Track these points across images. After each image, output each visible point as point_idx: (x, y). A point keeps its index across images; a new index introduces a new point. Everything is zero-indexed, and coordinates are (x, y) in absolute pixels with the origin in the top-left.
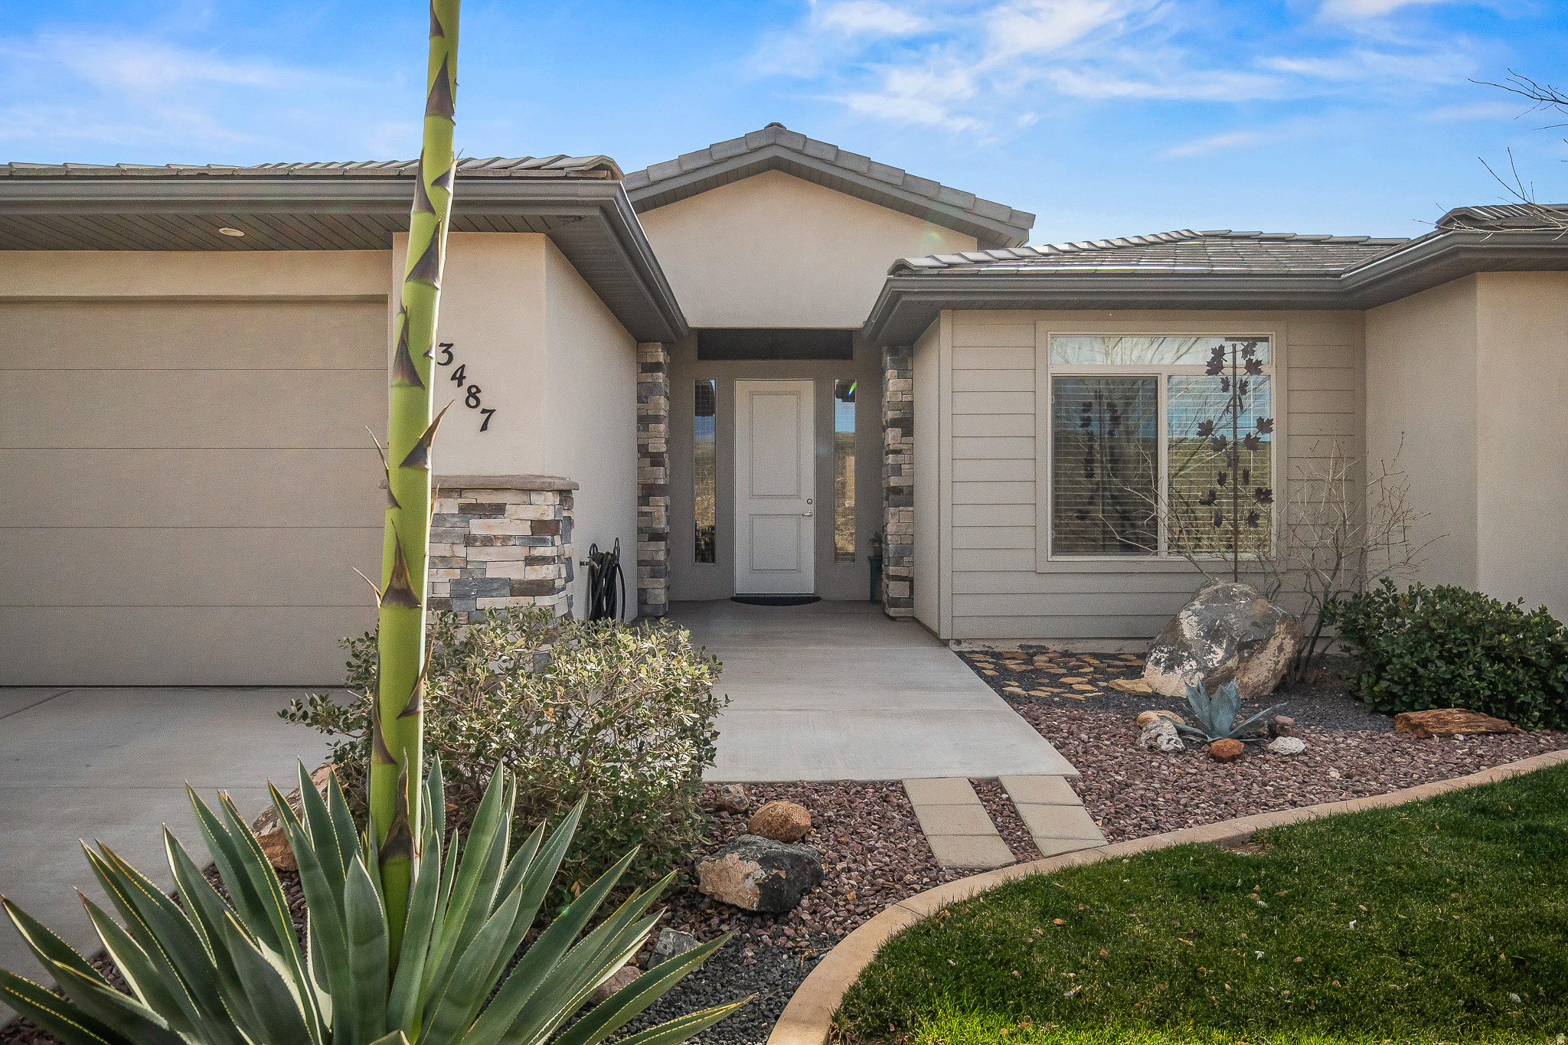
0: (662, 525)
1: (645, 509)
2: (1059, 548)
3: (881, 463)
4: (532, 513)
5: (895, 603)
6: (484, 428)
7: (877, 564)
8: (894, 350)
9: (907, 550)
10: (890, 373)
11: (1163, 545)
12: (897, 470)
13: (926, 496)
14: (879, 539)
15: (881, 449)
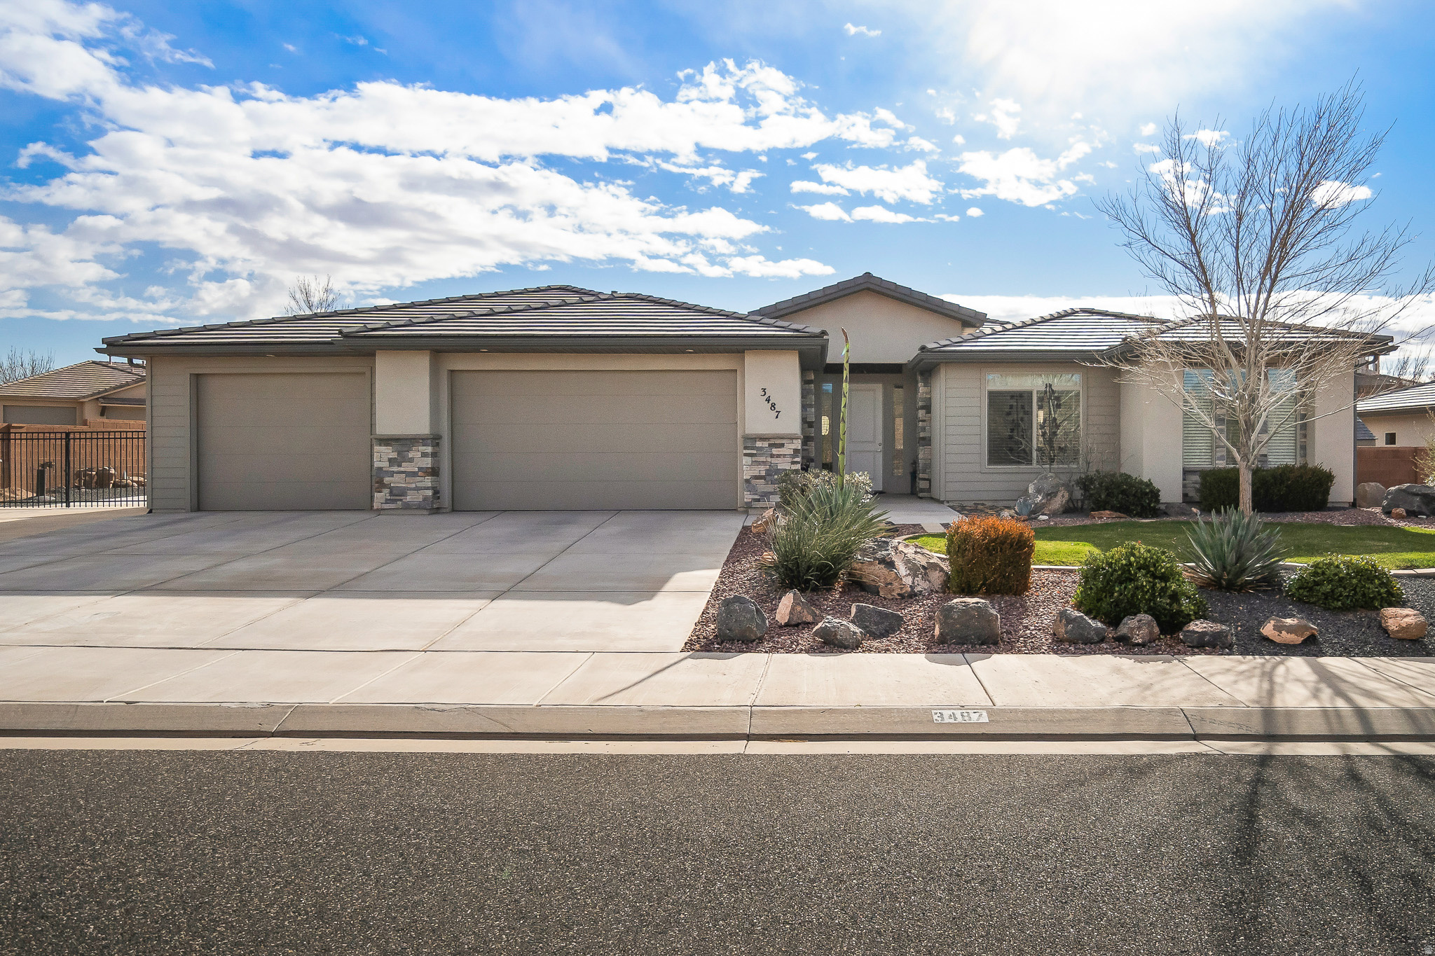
0: (813, 455)
1: (806, 447)
2: (991, 462)
3: (916, 426)
4: (793, 446)
5: (922, 490)
6: (777, 417)
7: (914, 475)
8: (922, 374)
9: (928, 466)
10: (920, 384)
11: (1034, 462)
12: (924, 429)
13: (935, 442)
14: (915, 463)
15: (916, 419)
